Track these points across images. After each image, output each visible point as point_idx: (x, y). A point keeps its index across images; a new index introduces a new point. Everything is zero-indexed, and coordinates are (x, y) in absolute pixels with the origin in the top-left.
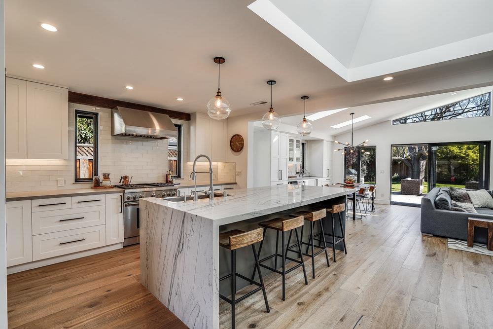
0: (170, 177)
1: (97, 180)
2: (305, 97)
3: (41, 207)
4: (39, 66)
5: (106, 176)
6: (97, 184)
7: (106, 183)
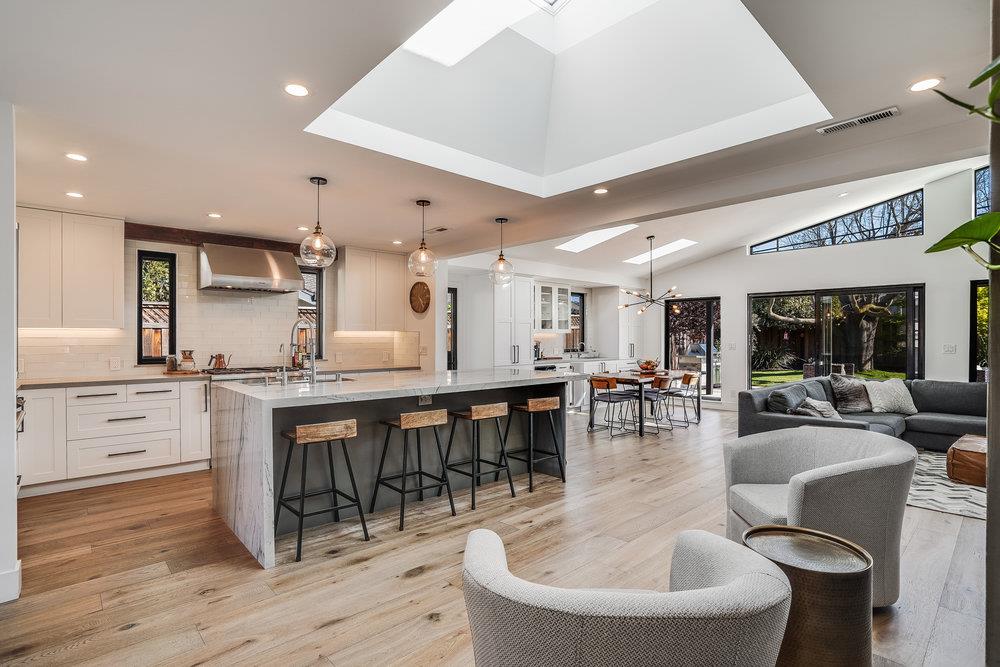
0: (300, 357)
1: (172, 362)
2: (501, 220)
3: (81, 399)
4: (75, 195)
5: (188, 355)
6: (173, 368)
7: (187, 365)
